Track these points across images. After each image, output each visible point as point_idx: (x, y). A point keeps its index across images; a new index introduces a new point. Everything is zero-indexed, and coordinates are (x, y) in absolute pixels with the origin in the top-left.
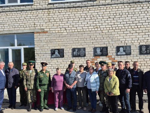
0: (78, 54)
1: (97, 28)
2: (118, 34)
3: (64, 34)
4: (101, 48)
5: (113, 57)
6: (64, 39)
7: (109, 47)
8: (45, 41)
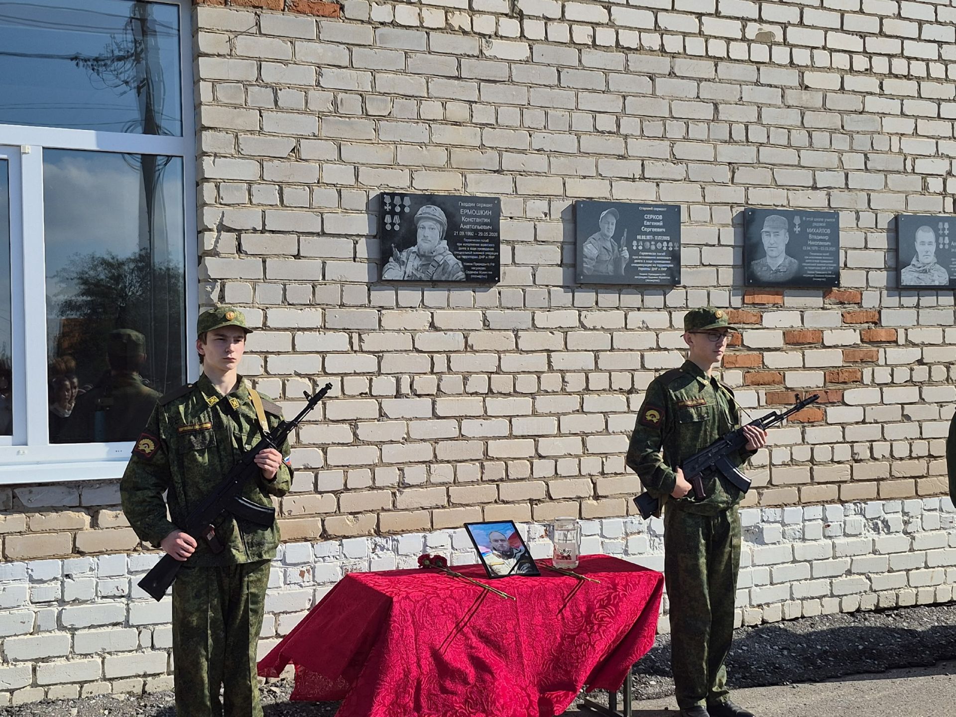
0: (617, 262)
1: (765, 39)
2: (903, 114)
3: (498, 48)
4: (797, 220)
5: (870, 300)
6: (497, 106)
7: (846, 220)
8: (320, 101)
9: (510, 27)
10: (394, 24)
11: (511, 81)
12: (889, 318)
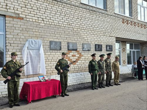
0: (55, 47)
2: (83, 33)
3: (41, 24)
4: (73, 44)
5: (80, 52)
6: (41, 30)
7: (78, 44)
8: (21, 29)
9: (43, 22)
10: (29, 21)
11: (43, 28)
12: (82, 54)
